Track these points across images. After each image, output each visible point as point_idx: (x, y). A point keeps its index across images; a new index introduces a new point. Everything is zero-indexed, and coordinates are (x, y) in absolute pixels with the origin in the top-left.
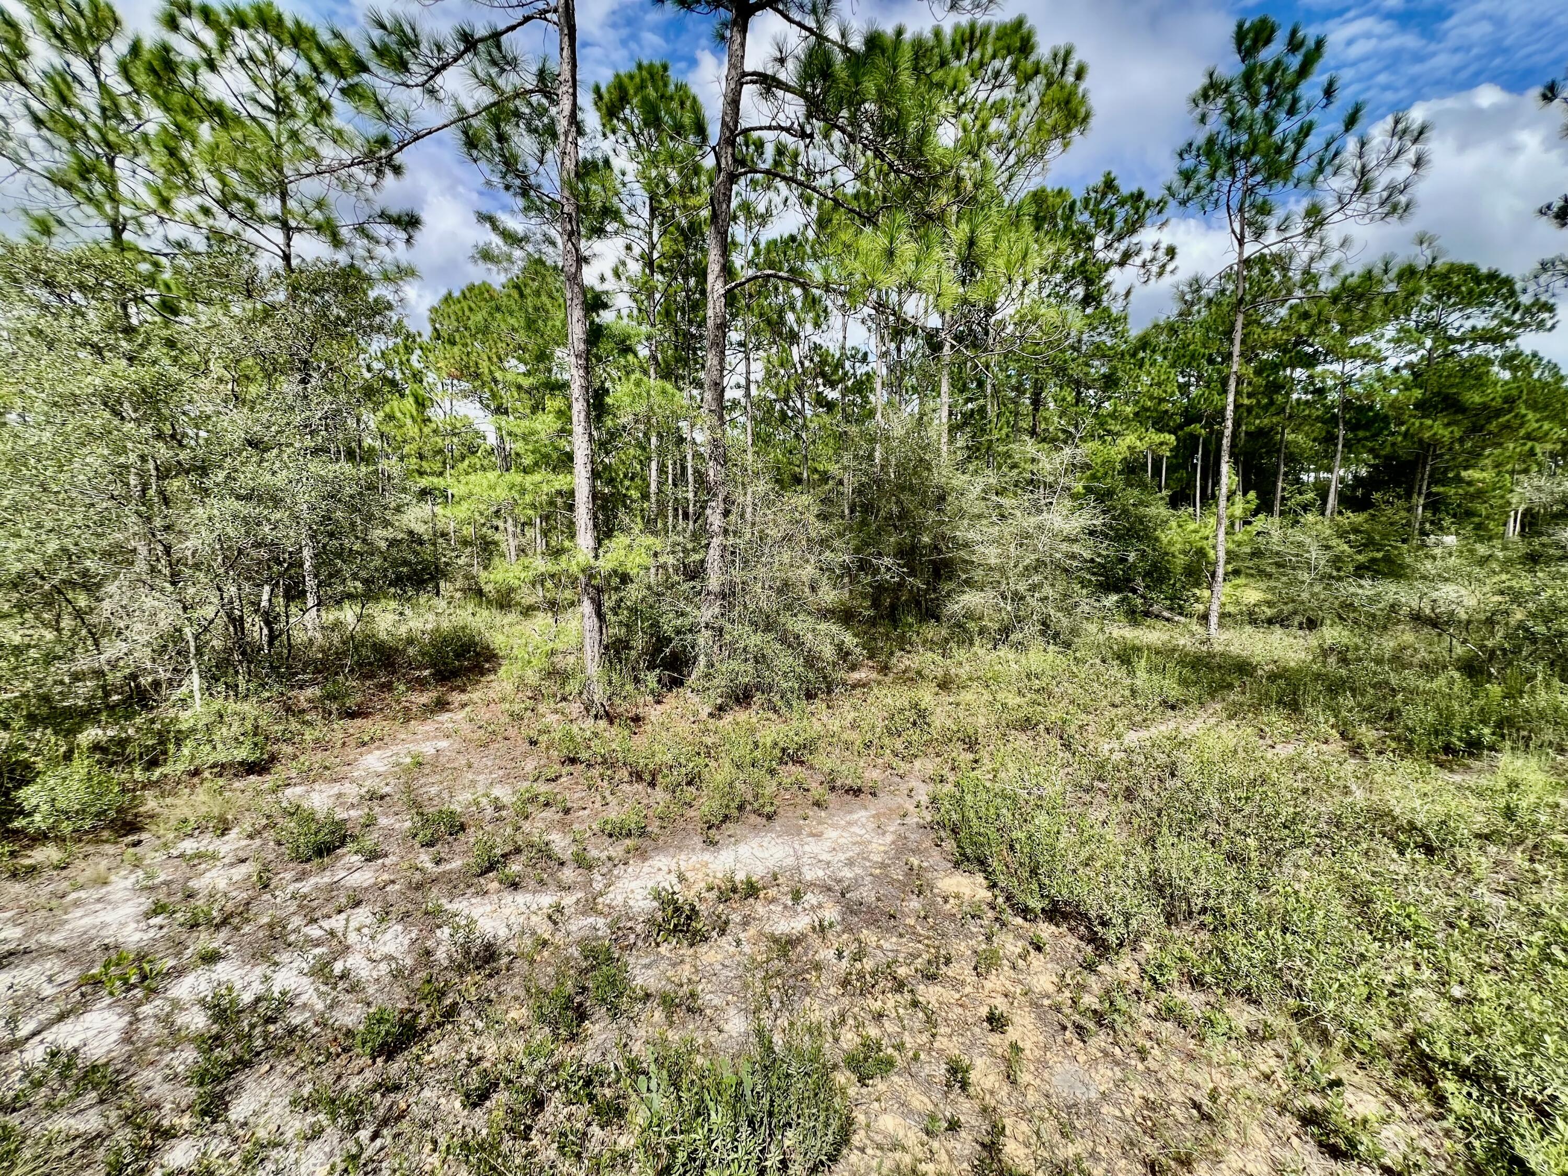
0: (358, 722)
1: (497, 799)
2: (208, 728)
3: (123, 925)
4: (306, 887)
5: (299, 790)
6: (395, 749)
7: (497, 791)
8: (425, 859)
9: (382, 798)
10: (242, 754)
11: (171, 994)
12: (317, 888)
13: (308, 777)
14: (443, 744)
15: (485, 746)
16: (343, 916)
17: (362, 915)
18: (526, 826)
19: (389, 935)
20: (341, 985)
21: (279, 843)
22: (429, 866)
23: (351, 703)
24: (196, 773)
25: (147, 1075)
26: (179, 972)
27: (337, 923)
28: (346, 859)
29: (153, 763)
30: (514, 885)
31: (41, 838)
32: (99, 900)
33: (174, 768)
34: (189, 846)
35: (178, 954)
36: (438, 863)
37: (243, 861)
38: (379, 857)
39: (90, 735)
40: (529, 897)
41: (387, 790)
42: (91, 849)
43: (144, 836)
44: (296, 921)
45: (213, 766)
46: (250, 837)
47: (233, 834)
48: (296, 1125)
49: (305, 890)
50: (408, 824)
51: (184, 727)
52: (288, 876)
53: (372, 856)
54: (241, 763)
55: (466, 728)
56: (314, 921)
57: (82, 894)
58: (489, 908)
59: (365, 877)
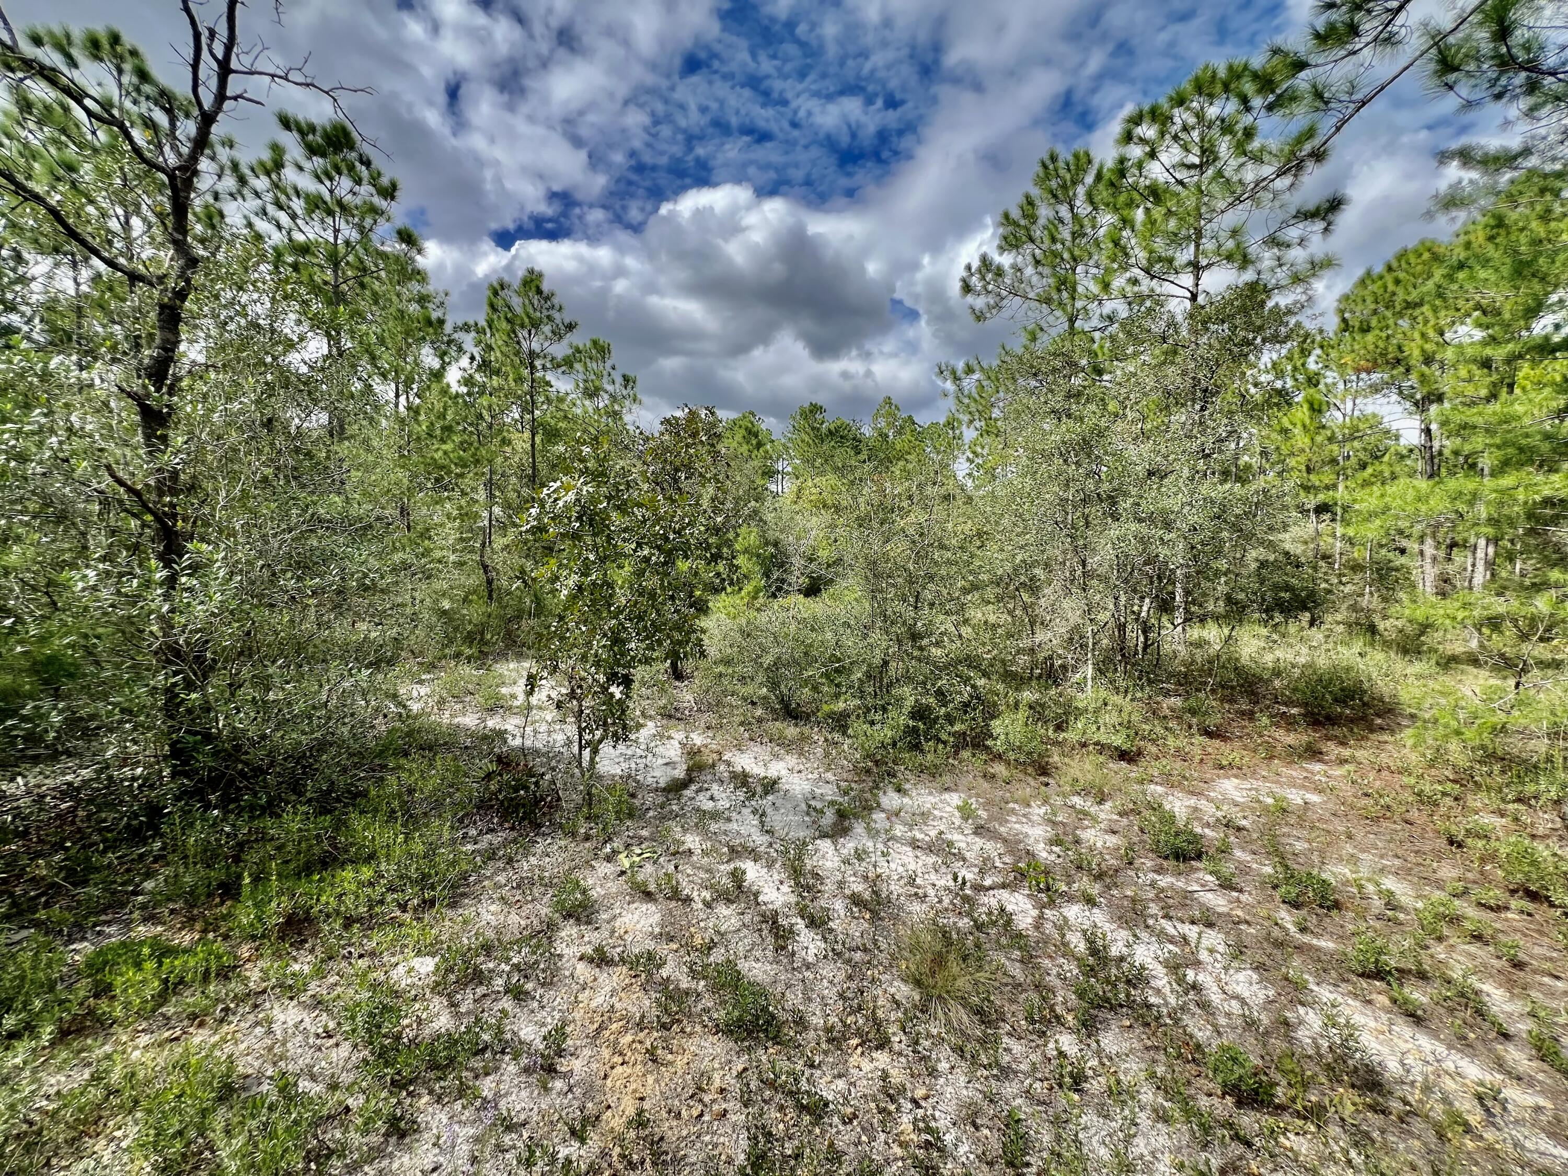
0: (1217, 743)
1: (1391, 893)
2: (1096, 711)
3: (1037, 841)
4: (1164, 881)
5: (1160, 789)
6: (1256, 784)
7: (1389, 883)
8: (1287, 918)
9: (1239, 829)
10: (1118, 740)
11: (1065, 911)
12: (1172, 887)
13: (1167, 780)
14: (1314, 798)
15: (1376, 820)
16: (1195, 928)
17: (1213, 938)
18: (1439, 951)
19: (1241, 976)
20: (1192, 995)
21: (1142, 831)
22: (1292, 929)
23: (1213, 721)
24: (1084, 745)
25: (1047, 962)
26: (1071, 899)
27: (1191, 931)
28: (1200, 875)
29: (1059, 728)
30: (1416, 1018)
31: (999, 757)
32: (1024, 815)
33: (1071, 736)
34: (1077, 800)
35: (1069, 884)
36: (1303, 930)
37: (1114, 832)
38: (1234, 889)
39: (1028, 696)
40: (1441, 1049)
41: (1244, 823)
42: (1021, 776)
43: (1051, 781)
44: (1154, 909)
45: (1096, 744)
46: (1121, 814)
47: (1108, 805)
48: (1148, 1095)
49: (1162, 884)
50: (1268, 870)
51: (1081, 705)
52: (1149, 864)
53: (1227, 885)
54: (1116, 748)
55: (1348, 791)
56: (1167, 917)
57: (1016, 806)
58: (1372, 1024)
59: (1218, 902)
